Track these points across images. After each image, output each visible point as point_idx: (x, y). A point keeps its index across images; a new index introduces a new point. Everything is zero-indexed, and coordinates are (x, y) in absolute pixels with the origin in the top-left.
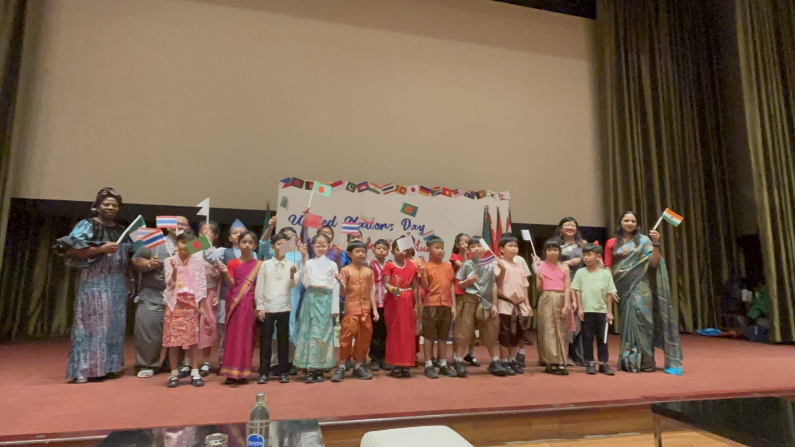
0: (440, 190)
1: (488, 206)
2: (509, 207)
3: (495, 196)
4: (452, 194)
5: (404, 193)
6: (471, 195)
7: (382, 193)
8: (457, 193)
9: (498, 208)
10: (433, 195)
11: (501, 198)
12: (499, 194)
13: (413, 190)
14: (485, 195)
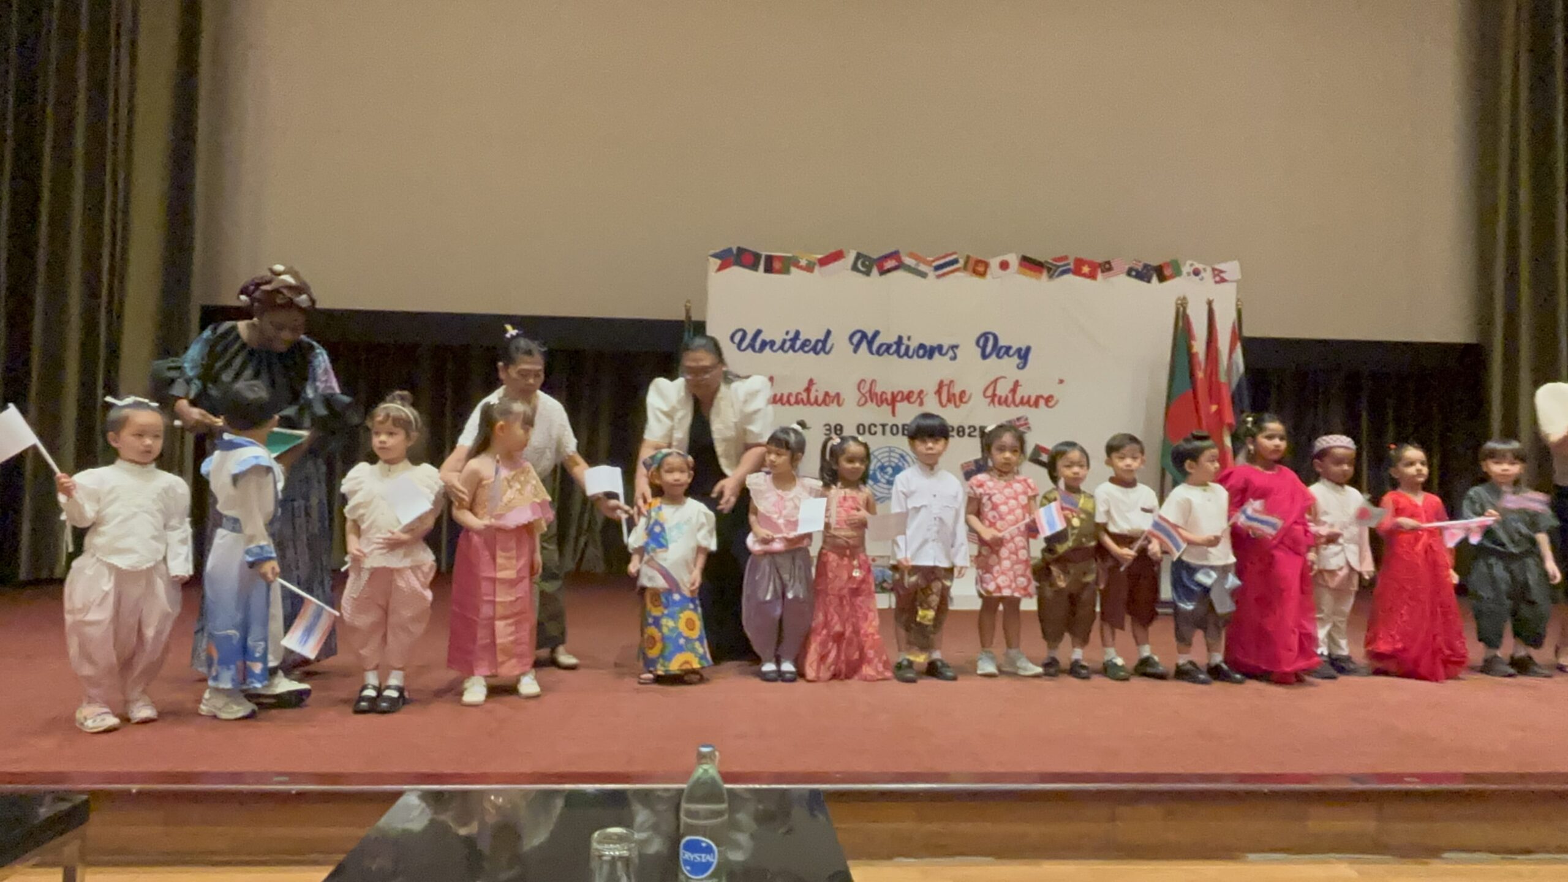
0: (1068, 264)
1: (1184, 298)
2: (1238, 300)
3: (1203, 274)
4: (1099, 271)
5: (983, 275)
6: (1142, 274)
7: (932, 274)
8: (1110, 269)
9: (1210, 303)
10: (1051, 277)
11: (1218, 279)
12: (1214, 270)
13: (1004, 265)
14: (1177, 273)
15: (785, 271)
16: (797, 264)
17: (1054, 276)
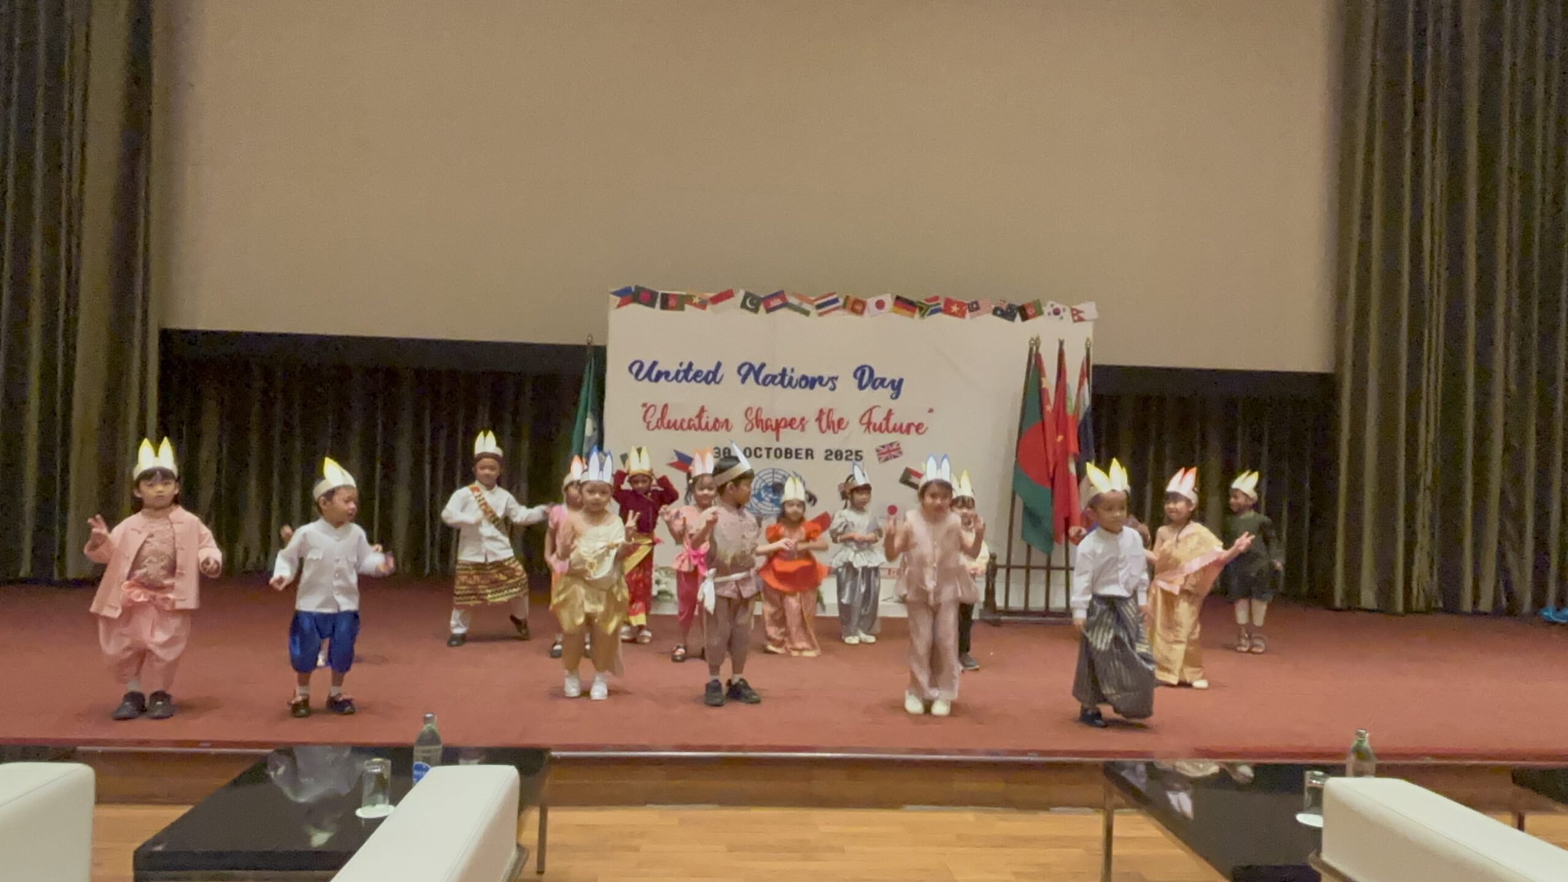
0: (939, 304)
3: (1062, 314)
4: (967, 311)
5: (861, 313)
6: (1007, 313)
7: (814, 312)
8: (978, 308)
9: (1061, 343)
10: (922, 316)
11: (1076, 318)
12: (1072, 310)
13: (880, 305)
14: (1039, 312)
15: (681, 308)
16: (691, 303)
17: (926, 315)
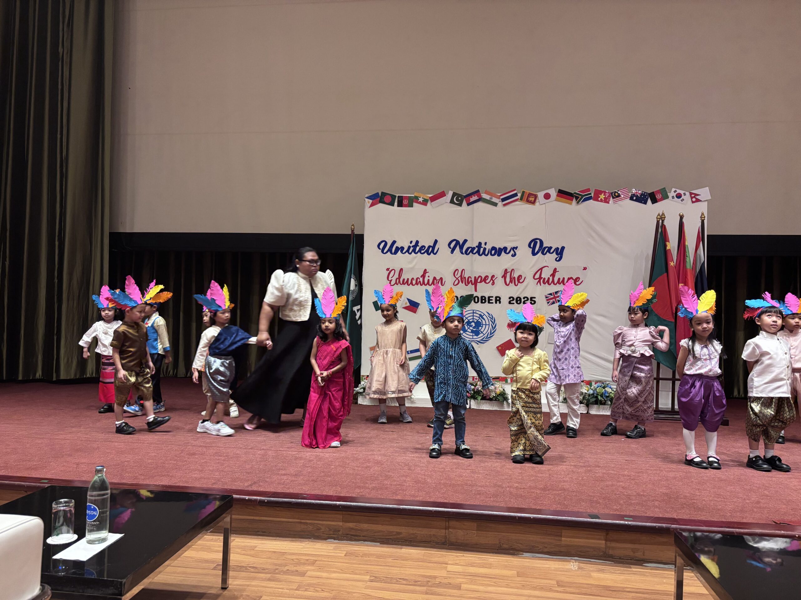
0: (590, 194)
1: (663, 214)
3: (683, 197)
4: (611, 198)
5: (533, 203)
6: (641, 199)
7: (500, 204)
8: (619, 196)
9: (681, 217)
11: (694, 200)
12: (691, 194)
13: (547, 196)
14: (665, 197)
15: (411, 205)
16: (417, 202)
17: (580, 202)
